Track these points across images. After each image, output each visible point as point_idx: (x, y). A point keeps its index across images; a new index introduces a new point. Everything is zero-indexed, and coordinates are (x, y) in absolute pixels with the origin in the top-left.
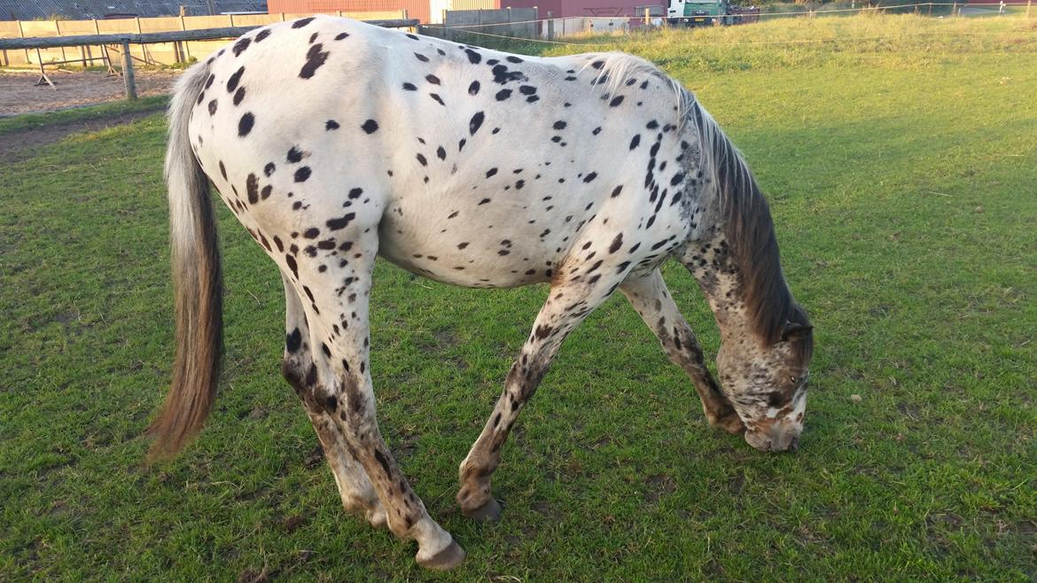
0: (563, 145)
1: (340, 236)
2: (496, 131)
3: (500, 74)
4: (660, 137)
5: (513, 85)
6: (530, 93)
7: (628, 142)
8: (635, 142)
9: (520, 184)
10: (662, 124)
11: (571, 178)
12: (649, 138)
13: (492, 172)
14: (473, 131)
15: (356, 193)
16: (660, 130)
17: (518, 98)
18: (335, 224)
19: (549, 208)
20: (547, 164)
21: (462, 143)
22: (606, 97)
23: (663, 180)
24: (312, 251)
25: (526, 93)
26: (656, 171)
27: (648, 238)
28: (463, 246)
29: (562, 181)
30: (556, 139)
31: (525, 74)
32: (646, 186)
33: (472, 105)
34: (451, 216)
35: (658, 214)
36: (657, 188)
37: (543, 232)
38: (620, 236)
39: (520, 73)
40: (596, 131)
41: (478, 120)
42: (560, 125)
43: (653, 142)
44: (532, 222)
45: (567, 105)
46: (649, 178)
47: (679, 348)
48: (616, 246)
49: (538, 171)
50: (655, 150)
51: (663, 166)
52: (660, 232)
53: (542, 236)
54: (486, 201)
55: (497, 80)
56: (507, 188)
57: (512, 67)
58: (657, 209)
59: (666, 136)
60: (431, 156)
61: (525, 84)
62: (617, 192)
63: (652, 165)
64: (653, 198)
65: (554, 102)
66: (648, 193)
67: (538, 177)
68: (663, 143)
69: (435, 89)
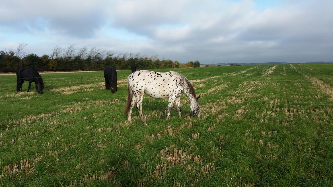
1: (140, 91)
2: (157, 80)
3: (158, 74)
6: (161, 76)
7: (173, 80)
9: (160, 85)
11: (166, 85)
13: (156, 84)
15: (142, 87)
18: (140, 90)
19: (164, 88)
20: (163, 83)
21: (153, 81)
24: (137, 92)
26: (177, 83)
30: (164, 81)
31: (161, 74)
33: (155, 77)
34: (152, 89)
40: (169, 79)
41: (155, 79)
42: (164, 79)
44: (162, 89)
46: (176, 83)
50: (176, 80)
52: (178, 89)
53: (164, 91)
54: (156, 87)
56: (158, 86)
57: (159, 74)
58: (178, 87)
59: (178, 79)
60: (150, 83)
62: (172, 85)
63: (176, 82)
64: (177, 85)
65: (164, 77)
66: (176, 85)
69: (151, 76)
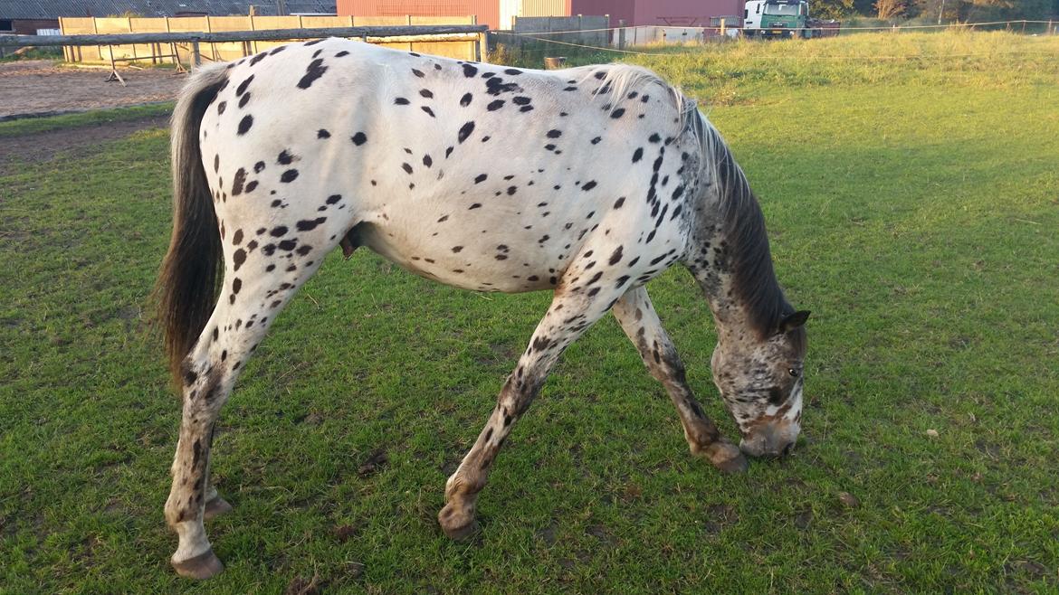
0: (558, 152)
2: (485, 139)
3: (494, 85)
4: (662, 151)
5: (506, 96)
6: (524, 104)
7: (631, 154)
8: (638, 155)
9: (512, 191)
10: (663, 137)
11: (568, 185)
12: (651, 152)
13: (481, 178)
14: (461, 139)
16: (662, 143)
17: (511, 109)
18: (304, 225)
19: (546, 214)
20: (541, 171)
21: (450, 151)
22: (607, 107)
23: (664, 195)
24: (270, 250)
25: (519, 104)
26: (658, 186)
27: (647, 253)
28: (457, 249)
29: (557, 188)
30: (550, 147)
31: (521, 86)
32: (648, 201)
33: (465, 115)
34: (441, 220)
35: (659, 229)
36: (658, 204)
37: (541, 238)
38: (621, 248)
39: (515, 85)
40: (595, 141)
41: (467, 130)
42: (554, 134)
43: (656, 157)
44: (528, 228)
45: (563, 114)
46: (652, 193)
47: (658, 362)
48: (616, 258)
49: (530, 178)
50: (657, 164)
51: (665, 181)
52: (659, 247)
53: (541, 241)
54: (477, 206)
55: (490, 92)
56: (498, 194)
57: (507, 79)
58: (658, 224)
61: (519, 95)
62: (619, 203)
63: (654, 180)
64: (654, 213)
65: (550, 112)
66: (650, 208)
67: (531, 183)
68: (666, 157)
69: (427, 102)
